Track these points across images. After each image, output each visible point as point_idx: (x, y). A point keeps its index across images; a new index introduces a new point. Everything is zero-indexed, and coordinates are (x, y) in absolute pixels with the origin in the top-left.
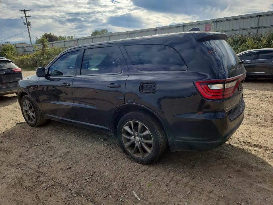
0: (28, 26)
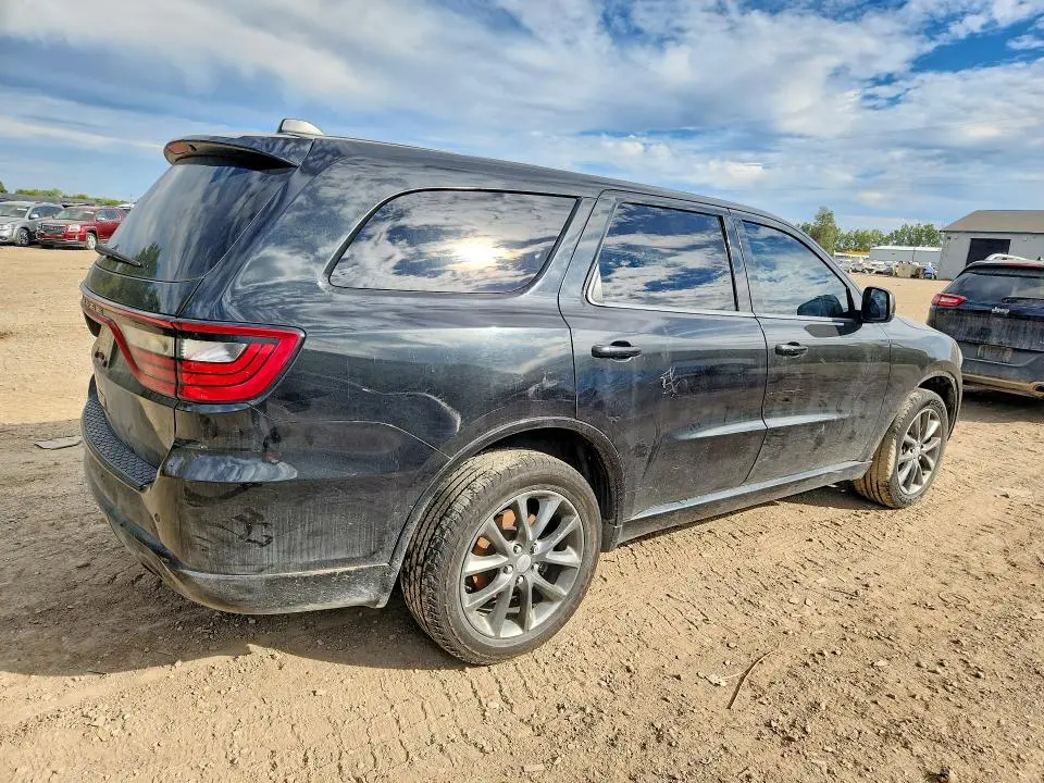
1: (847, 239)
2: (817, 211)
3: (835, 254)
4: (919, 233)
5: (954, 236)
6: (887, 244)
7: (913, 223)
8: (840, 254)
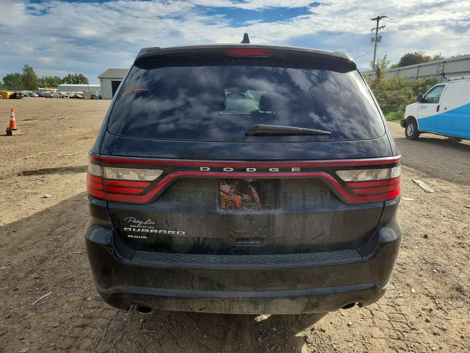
0: (376, 43)
1: (42, 81)
2: (23, 67)
3: (39, 89)
4: (77, 78)
5: (104, 80)
6: (64, 83)
7: (73, 74)
8: (42, 89)
